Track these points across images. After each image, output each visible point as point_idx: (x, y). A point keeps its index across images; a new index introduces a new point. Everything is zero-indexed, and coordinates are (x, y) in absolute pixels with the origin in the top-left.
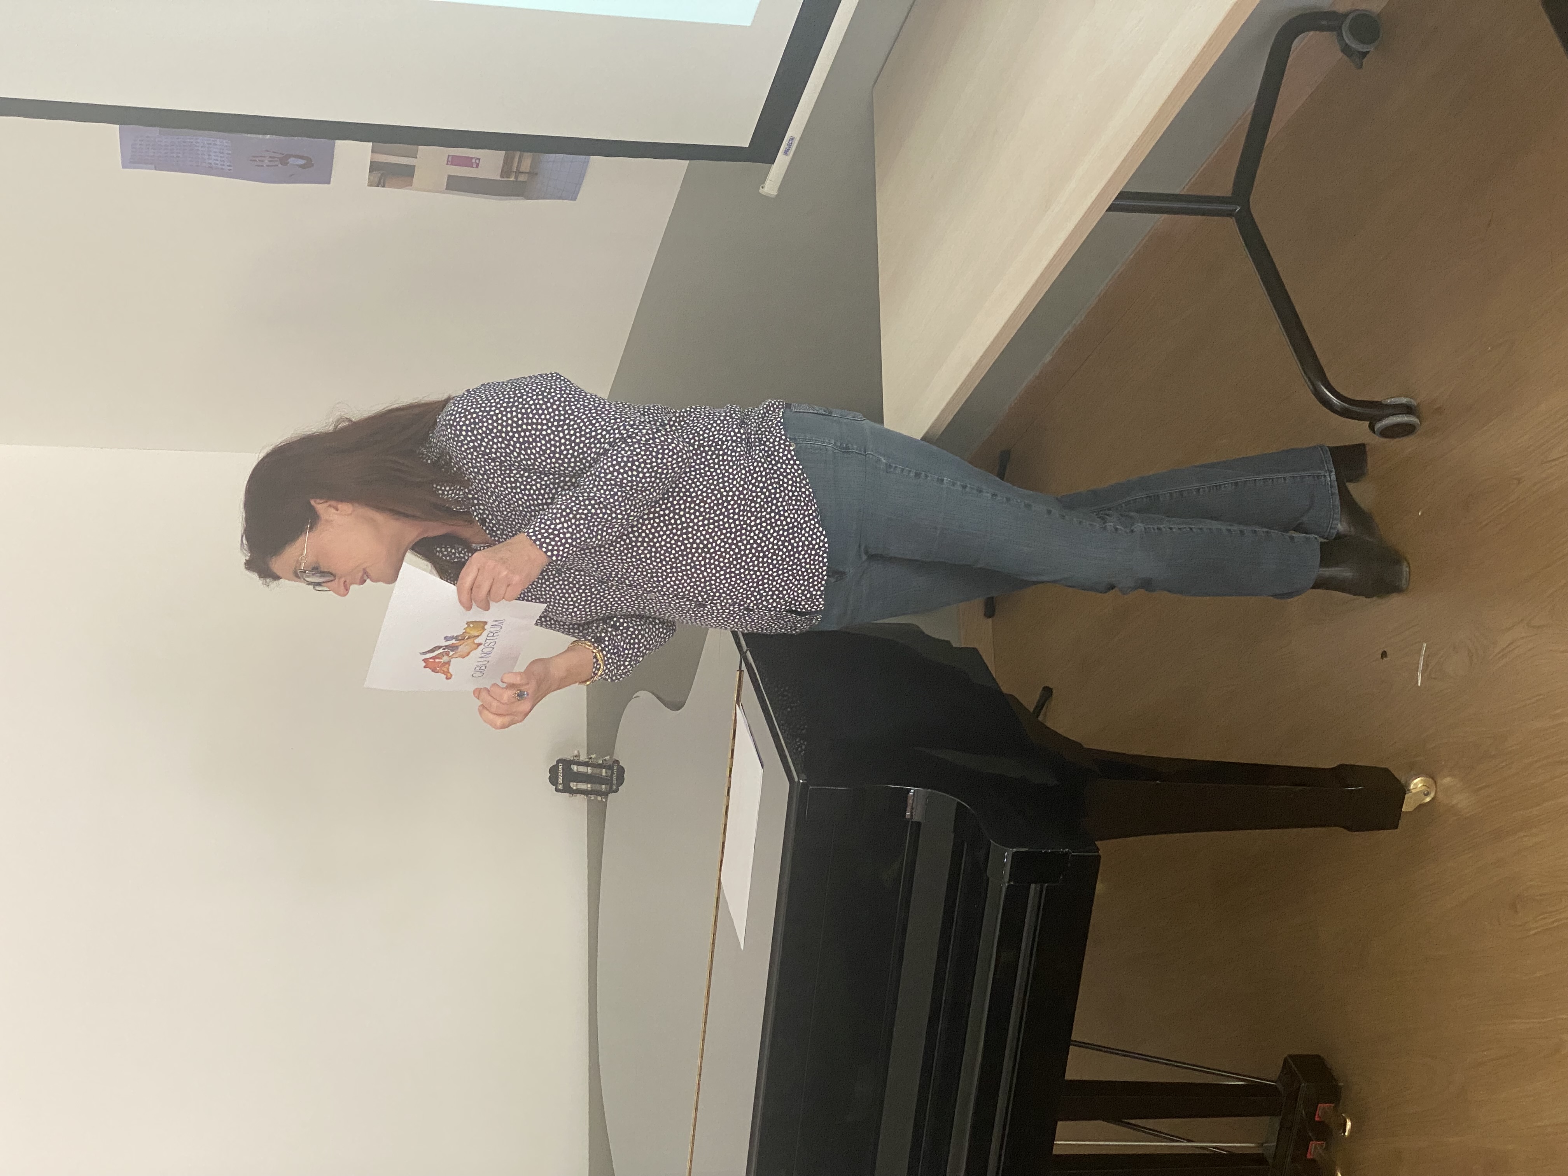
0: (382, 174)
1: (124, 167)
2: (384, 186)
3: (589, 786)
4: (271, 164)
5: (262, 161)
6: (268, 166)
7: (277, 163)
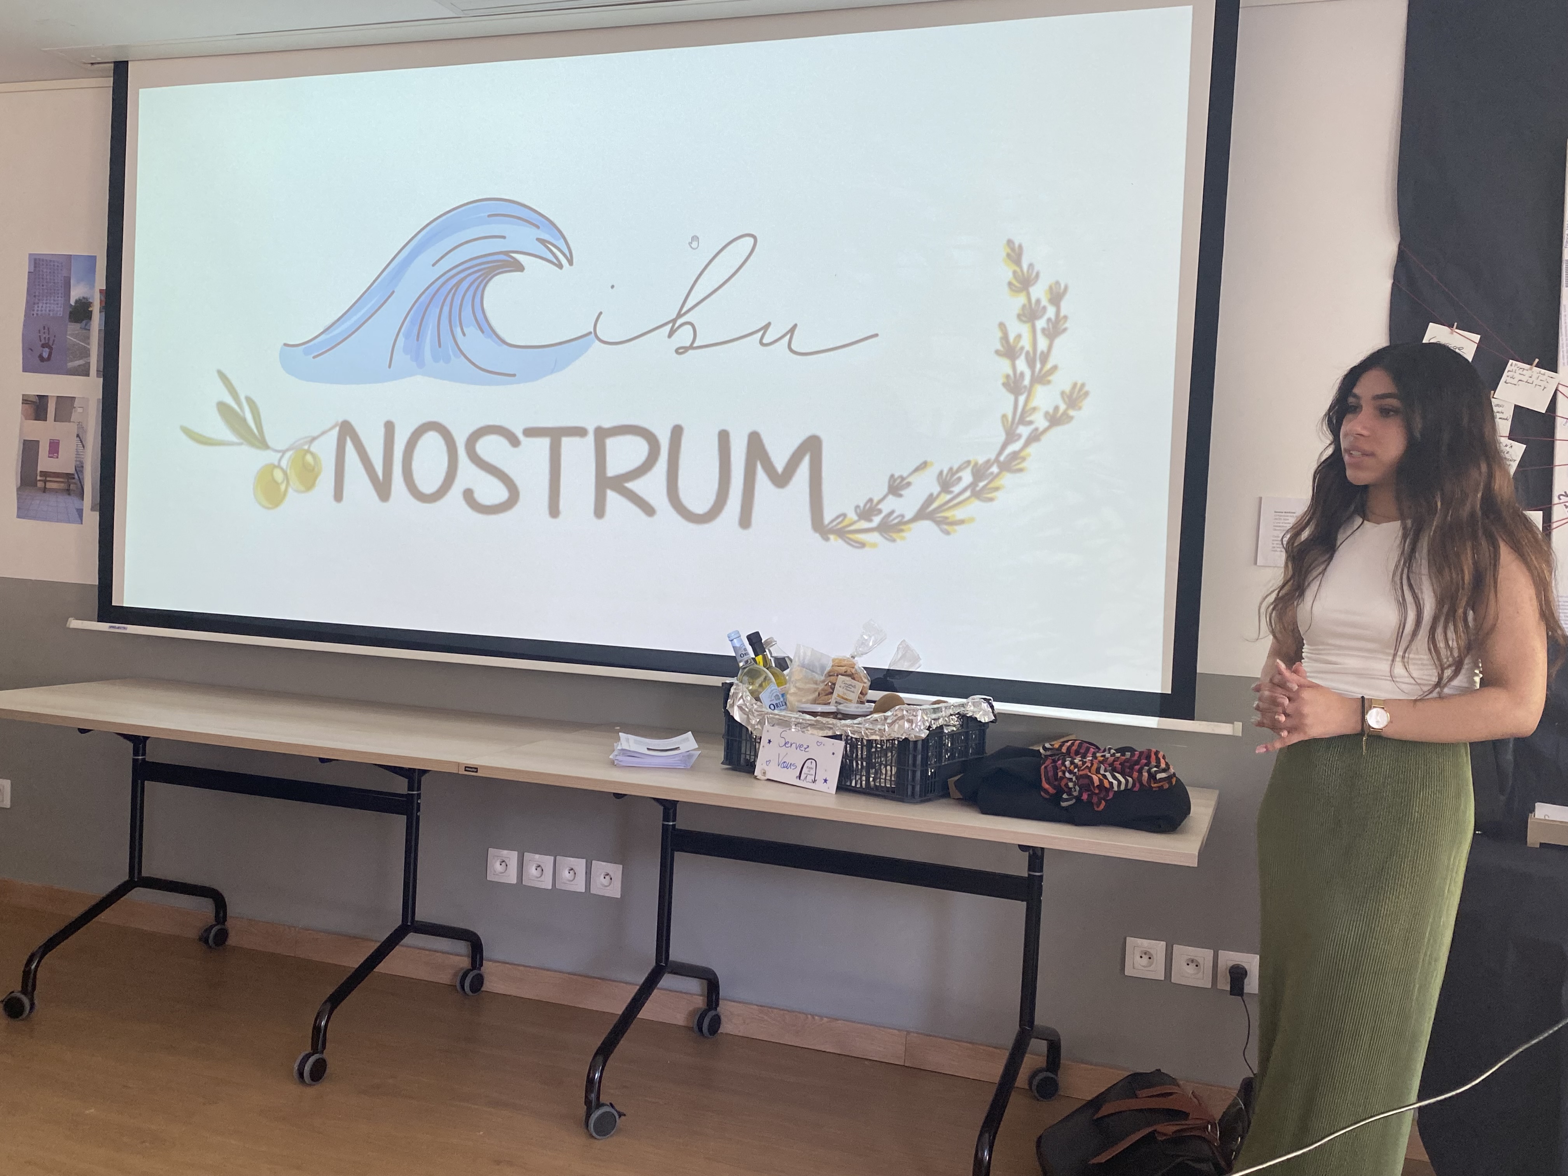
0: (36, 402)
1: (30, 255)
2: (22, 403)
4: (42, 338)
5: (44, 333)
6: (40, 336)
7: (43, 342)
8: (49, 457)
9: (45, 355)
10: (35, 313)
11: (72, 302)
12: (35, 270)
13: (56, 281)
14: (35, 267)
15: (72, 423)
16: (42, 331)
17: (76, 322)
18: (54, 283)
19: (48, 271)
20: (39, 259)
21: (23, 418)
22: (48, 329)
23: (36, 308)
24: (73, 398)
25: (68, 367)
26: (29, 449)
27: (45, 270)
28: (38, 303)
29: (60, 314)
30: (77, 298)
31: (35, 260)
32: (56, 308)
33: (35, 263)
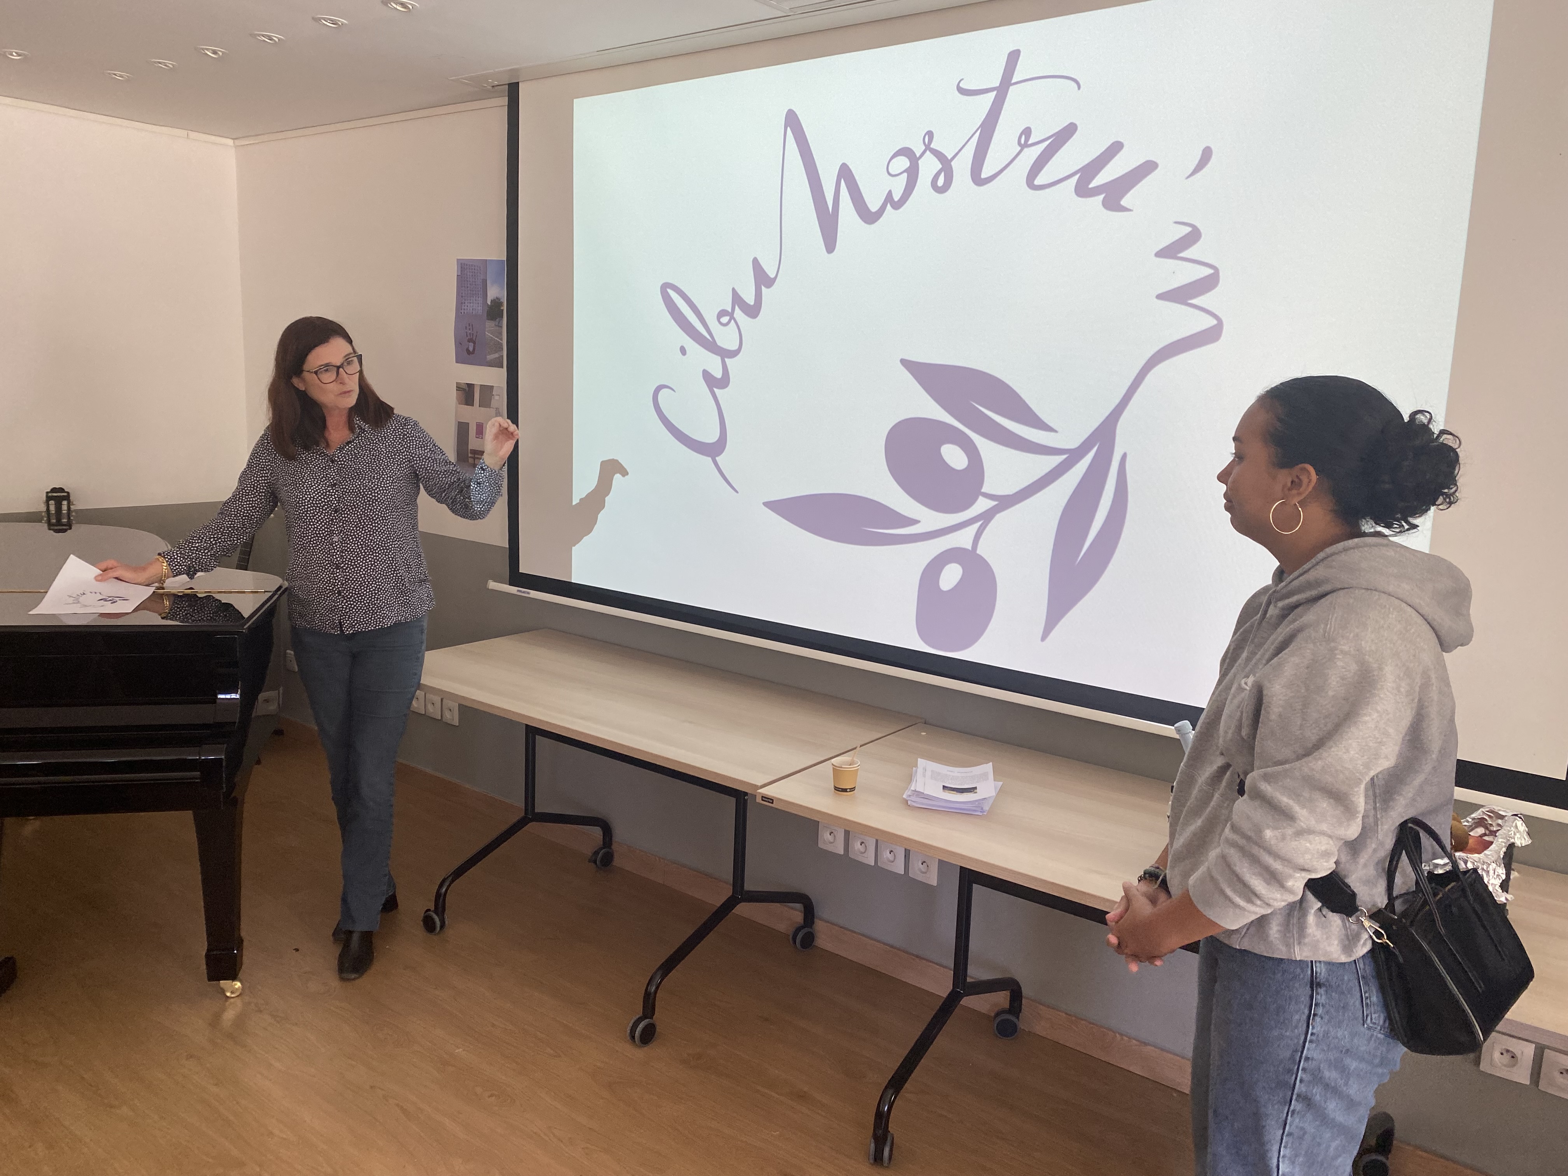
0: (466, 390)
1: (457, 259)
2: (457, 390)
3: (53, 512)
5: (470, 329)
6: (467, 333)
7: (469, 337)
8: (476, 437)
9: (471, 349)
10: (463, 311)
11: (489, 304)
12: (461, 274)
13: (477, 283)
14: (461, 271)
15: (491, 409)
16: (468, 326)
17: (492, 320)
18: (475, 285)
19: (471, 274)
20: (464, 264)
21: (458, 403)
22: (472, 325)
23: (463, 308)
24: (492, 387)
25: (488, 359)
26: (462, 430)
27: (468, 274)
28: (465, 303)
29: (480, 312)
30: (492, 298)
31: (461, 264)
32: (476, 307)
33: (461, 268)
